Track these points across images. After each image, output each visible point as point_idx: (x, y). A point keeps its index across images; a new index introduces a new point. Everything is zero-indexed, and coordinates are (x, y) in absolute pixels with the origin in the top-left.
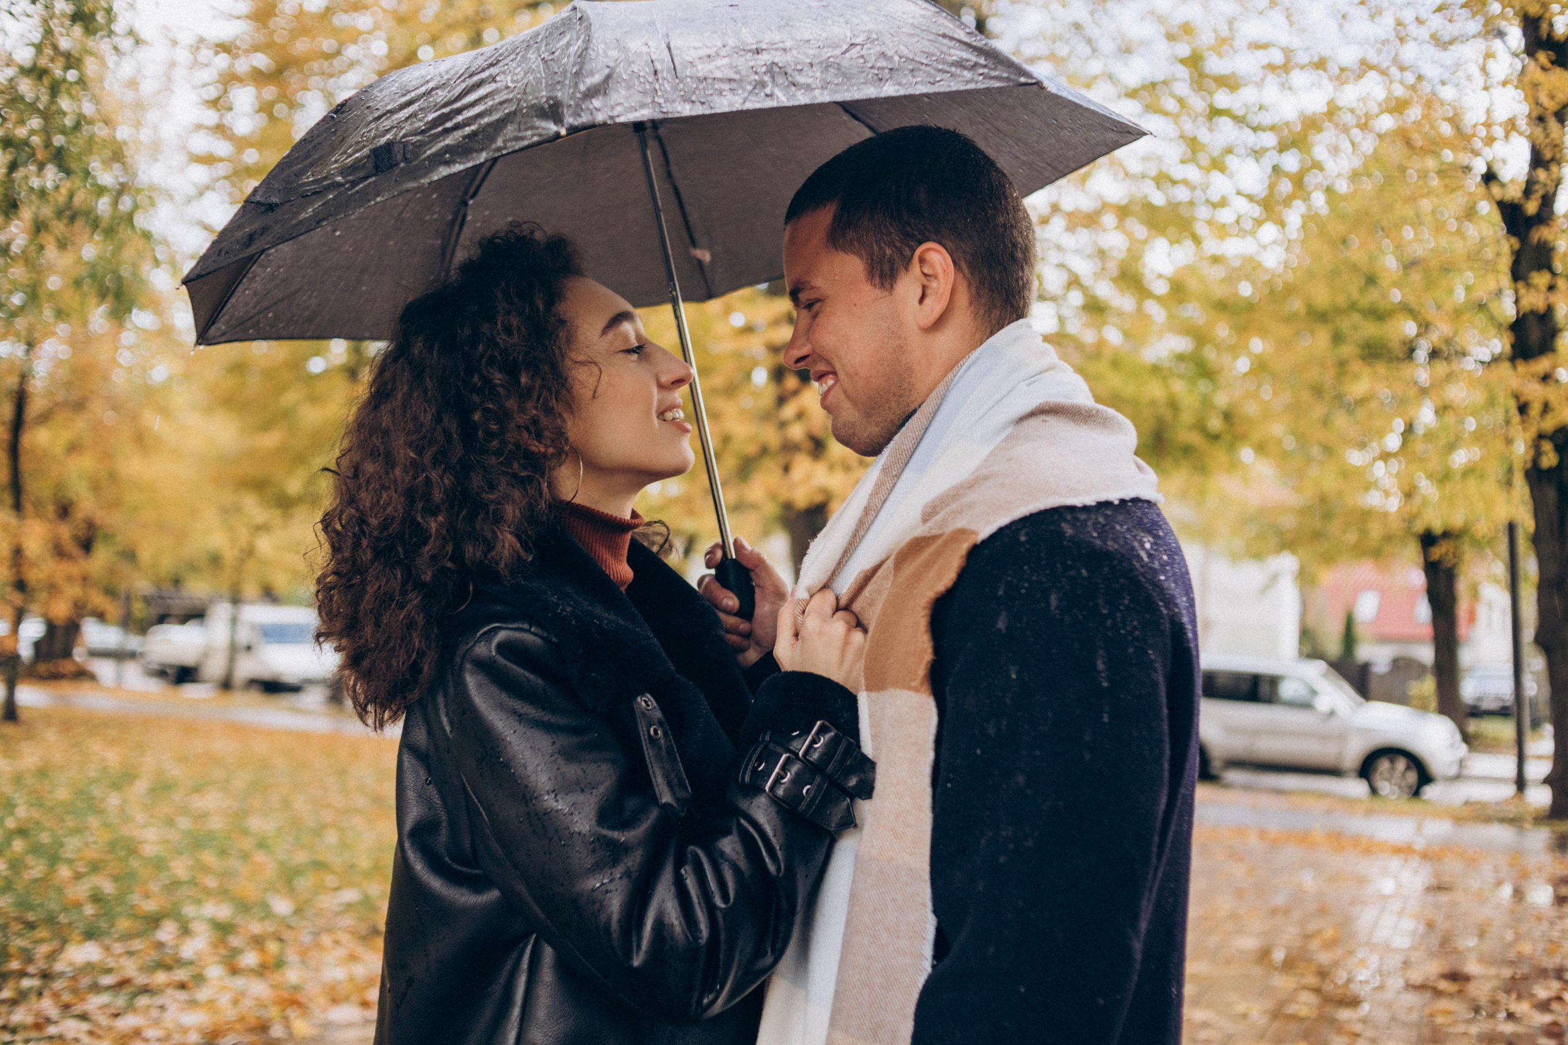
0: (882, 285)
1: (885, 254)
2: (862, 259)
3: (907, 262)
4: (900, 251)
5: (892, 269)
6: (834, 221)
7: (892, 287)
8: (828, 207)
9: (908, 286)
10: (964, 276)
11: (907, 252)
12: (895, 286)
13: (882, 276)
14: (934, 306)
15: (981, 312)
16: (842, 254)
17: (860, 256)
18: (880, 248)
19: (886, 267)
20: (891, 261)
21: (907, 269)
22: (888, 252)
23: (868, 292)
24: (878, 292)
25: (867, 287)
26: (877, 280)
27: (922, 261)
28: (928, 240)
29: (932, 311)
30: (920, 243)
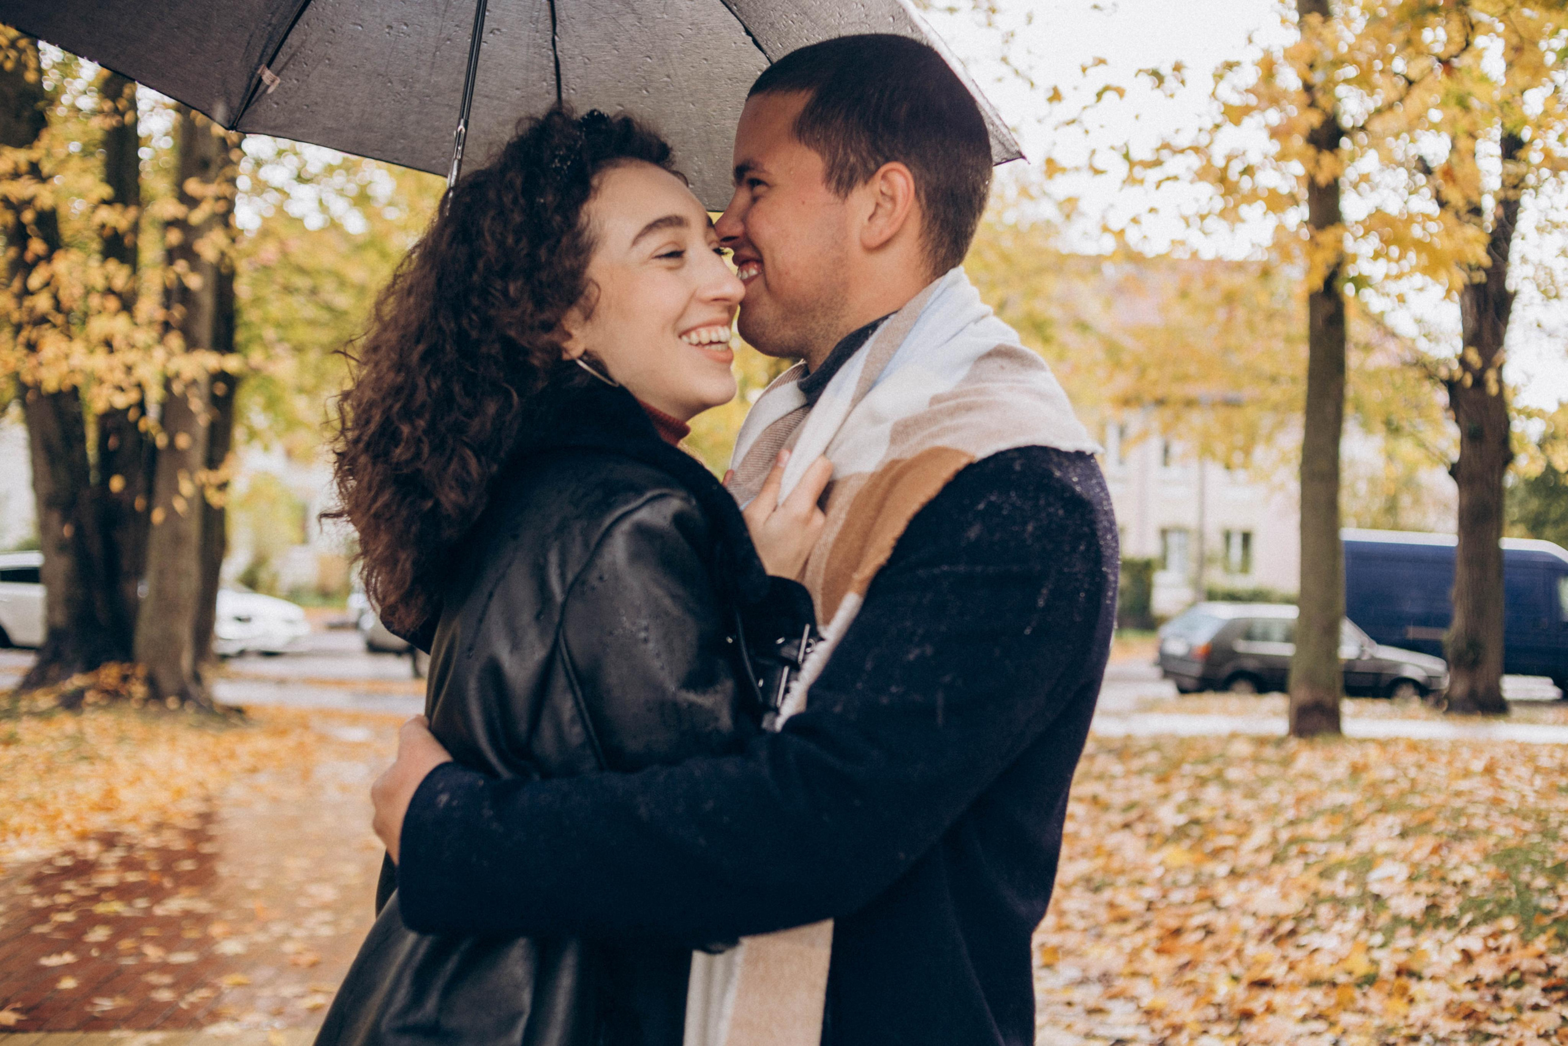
0: (837, 191)
1: (848, 160)
2: (823, 159)
3: (869, 175)
4: (865, 164)
5: (851, 178)
6: (805, 111)
7: (846, 195)
8: (803, 93)
9: (862, 199)
10: (921, 206)
11: (872, 166)
12: (849, 196)
13: (839, 182)
14: (883, 228)
15: (929, 248)
16: (805, 148)
17: (822, 154)
18: (845, 154)
19: (846, 174)
20: (853, 170)
21: (866, 182)
22: (852, 159)
23: (821, 195)
24: (831, 197)
25: (822, 189)
26: (834, 184)
27: (884, 177)
28: (896, 160)
29: (881, 233)
30: (887, 160)
